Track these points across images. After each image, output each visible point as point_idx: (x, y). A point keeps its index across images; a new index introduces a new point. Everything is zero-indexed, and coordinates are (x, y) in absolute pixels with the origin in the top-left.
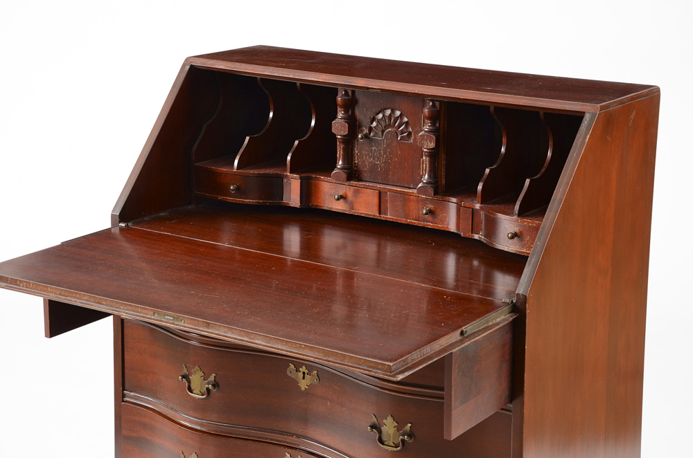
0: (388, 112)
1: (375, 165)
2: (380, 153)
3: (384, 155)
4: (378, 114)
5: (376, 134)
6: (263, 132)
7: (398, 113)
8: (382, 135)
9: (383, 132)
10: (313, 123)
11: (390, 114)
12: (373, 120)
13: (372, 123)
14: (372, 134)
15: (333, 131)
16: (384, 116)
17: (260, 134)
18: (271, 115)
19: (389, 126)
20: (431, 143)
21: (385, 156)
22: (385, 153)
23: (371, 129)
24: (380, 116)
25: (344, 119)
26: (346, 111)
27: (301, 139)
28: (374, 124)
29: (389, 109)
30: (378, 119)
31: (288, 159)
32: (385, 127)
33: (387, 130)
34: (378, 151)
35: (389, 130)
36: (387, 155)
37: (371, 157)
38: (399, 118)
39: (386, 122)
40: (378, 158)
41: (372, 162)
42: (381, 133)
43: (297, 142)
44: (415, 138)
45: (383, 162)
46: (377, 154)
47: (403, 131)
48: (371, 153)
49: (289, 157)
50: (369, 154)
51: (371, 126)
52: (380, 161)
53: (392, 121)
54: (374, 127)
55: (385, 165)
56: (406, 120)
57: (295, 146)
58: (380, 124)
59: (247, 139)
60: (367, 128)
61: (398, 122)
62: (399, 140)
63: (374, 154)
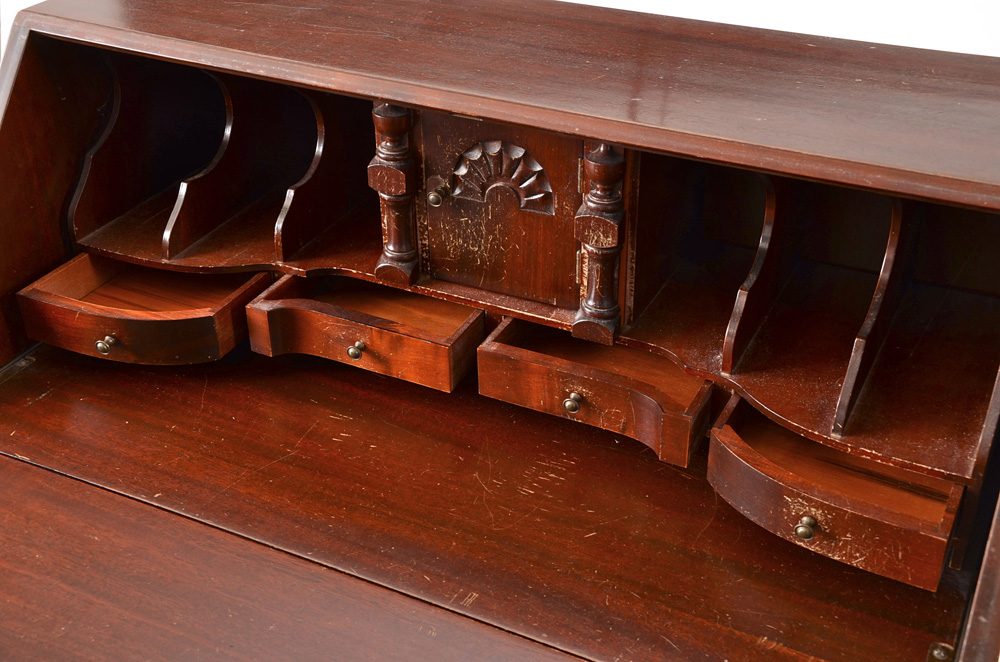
0: (495, 148)
1: (468, 252)
2: (478, 231)
3: (488, 234)
4: (470, 149)
5: (466, 191)
6: (216, 160)
7: (519, 153)
8: (483, 194)
9: (484, 188)
10: (319, 149)
11: (500, 152)
12: (460, 161)
13: (457, 167)
14: (458, 191)
15: (371, 185)
16: (484, 154)
17: (211, 167)
18: (228, 131)
19: (498, 176)
20: (607, 237)
21: (491, 238)
22: (490, 231)
23: (455, 181)
24: (476, 155)
25: (394, 160)
26: (396, 141)
27: (299, 185)
28: (463, 171)
29: (495, 140)
30: (470, 160)
31: (276, 232)
32: (488, 178)
33: (494, 185)
34: (475, 225)
35: (498, 184)
36: (494, 235)
37: (459, 236)
38: (522, 163)
39: (490, 168)
40: (474, 239)
41: (462, 246)
42: (478, 189)
43: (290, 193)
44: (561, 207)
45: (486, 248)
46: (472, 232)
47: (530, 191)
48: (459, 228)
49: (279, 225)
50: (453, 231)
51: (456, 173)
52: (480, 247)
53: (504, 167)
54: (463, 176)
55: (491, 256)
56: (539, 168)
57: (288, 202)
58: (475, 170)
59: (183, 188)
60: (445, 178)
61: (518, 171)
62: (523, 208)
63: (465, 232)
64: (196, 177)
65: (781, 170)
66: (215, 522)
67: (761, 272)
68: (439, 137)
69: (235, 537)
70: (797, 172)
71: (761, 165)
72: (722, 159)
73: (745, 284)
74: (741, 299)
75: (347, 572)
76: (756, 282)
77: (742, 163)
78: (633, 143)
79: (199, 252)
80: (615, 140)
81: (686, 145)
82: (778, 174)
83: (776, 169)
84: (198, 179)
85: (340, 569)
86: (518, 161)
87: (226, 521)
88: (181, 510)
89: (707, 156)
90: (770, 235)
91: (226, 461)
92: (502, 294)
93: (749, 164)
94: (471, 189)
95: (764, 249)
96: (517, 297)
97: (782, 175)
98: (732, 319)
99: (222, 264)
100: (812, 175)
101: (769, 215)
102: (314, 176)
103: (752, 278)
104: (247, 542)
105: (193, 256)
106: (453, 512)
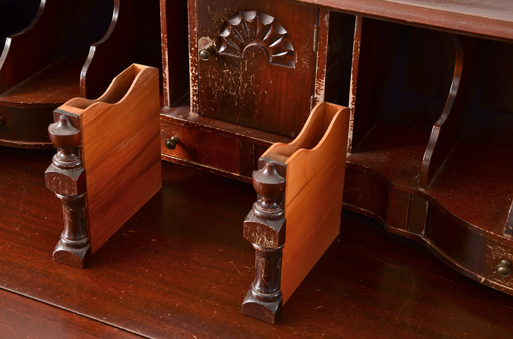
0: (252, 16)
1: (229, 96)
2: (237, 80)
3: (244, 83)
4: (233, 17)
5: (228, 49)
6: (34, 22)
7: (270, 20)
8: (241, 52)
9: (242, 47)
10: (115, 16)
11: (255, 20)
12: (225, 26)
13: (222, 31)
14: (222, 49)
15: (48, 187)
16: (243, 21)
17: (30, 28)
19: (253, 38)
21: (246, 85)
22: (246, 80)
23: (220, 41)
24: (237, 21)
25: (66, 168)
27: (99, 43)
28: (227, 33)
29: (252, 10)
30: (232, 25)
31: (81, 78)
32: (246, 39)
33: (250, 45)
34: (234, 76)
35: (253, 44)
36: (249, 83)
37: (222, 84)
38: (271, 28)
39: (247, 32)
40: (233, 86)
41: (224, 91)
42: (237, 48)
43: (93, 49)
44: (300, 62)
45: (242, 93)
46: (232, 81)
47: (278, 49)
48: (222, 78)
49: (83, 73)
50: (217, 80)
51: (221, 35)
52: (237, 92)
53: (258, 31)
54: (226, 38)
55: (246, 99)
56: (284, 32)
57: (91, 55)
58: (236, 33)
59: (8, 42)
60: (212, 39)
61: (268, 34)
62: (271, 62)
63: (226, 80)
64: (19, 34)
65: (471, 31)
66: (30, 295)
67: (450, 113)
68: (209, 7)
69: (46, 306)
70: (484, 33)
71: (456, 27)
72: (426, 22)
73: (438, 122)
74: (435, 132)
75: (134, 332)
76: (446, 120)
77: (441, 26)
78: (358, 11)
79: (21, 92)
80: (344, 8)
81: (398, 12)
82: (469, 35)
83: (468, 30)
84: (20, 36)
85: (128, 330)
86: (269, 26)
87: (39, 294)
88: (3, 286)
89: (414, 21)
90: (458, 85)
91: (39, 249)
92: (253, 128)
93: (447, 27)
94: (232, 48)
95: (453, 96)
96: (264, 131)
97: (472, 35)
98: (428, 147)
99: (38, 102)
100: (495, 35)
101: (458, 69)
102: (111, 36)
103: (444, 117)
104: (56, 310)
105: (15, 94)
106: (214, 289)
